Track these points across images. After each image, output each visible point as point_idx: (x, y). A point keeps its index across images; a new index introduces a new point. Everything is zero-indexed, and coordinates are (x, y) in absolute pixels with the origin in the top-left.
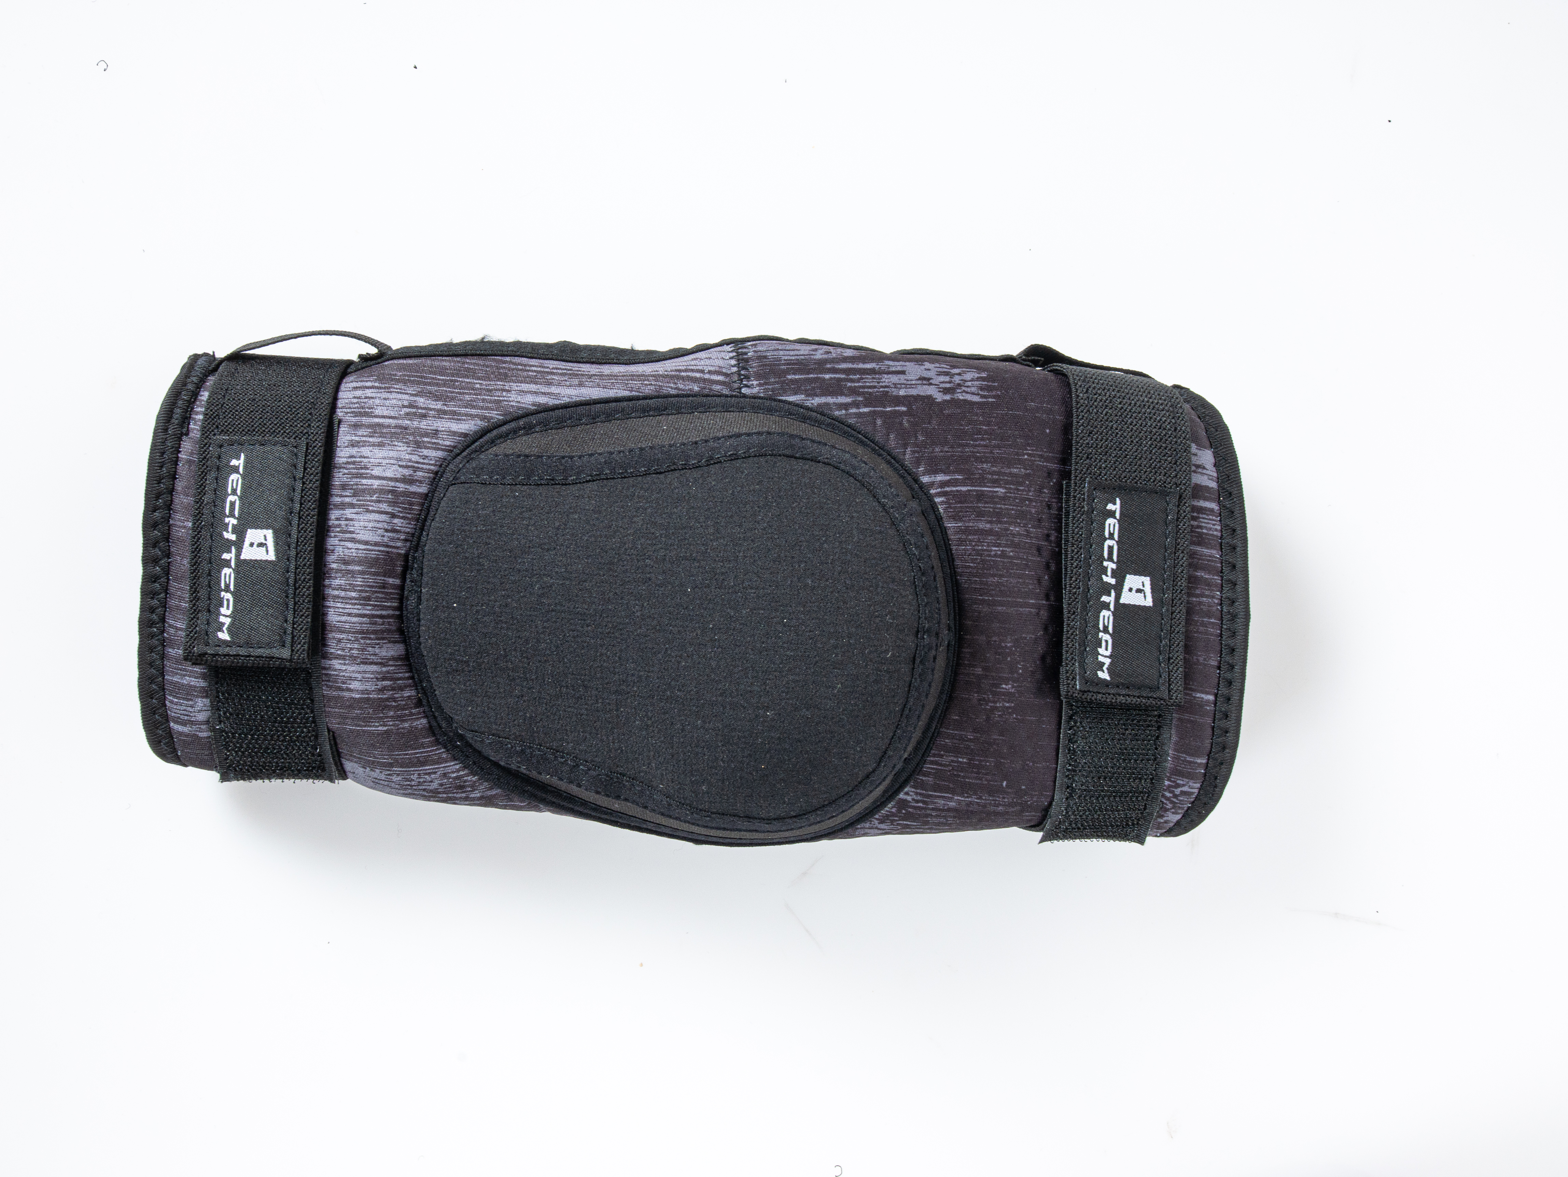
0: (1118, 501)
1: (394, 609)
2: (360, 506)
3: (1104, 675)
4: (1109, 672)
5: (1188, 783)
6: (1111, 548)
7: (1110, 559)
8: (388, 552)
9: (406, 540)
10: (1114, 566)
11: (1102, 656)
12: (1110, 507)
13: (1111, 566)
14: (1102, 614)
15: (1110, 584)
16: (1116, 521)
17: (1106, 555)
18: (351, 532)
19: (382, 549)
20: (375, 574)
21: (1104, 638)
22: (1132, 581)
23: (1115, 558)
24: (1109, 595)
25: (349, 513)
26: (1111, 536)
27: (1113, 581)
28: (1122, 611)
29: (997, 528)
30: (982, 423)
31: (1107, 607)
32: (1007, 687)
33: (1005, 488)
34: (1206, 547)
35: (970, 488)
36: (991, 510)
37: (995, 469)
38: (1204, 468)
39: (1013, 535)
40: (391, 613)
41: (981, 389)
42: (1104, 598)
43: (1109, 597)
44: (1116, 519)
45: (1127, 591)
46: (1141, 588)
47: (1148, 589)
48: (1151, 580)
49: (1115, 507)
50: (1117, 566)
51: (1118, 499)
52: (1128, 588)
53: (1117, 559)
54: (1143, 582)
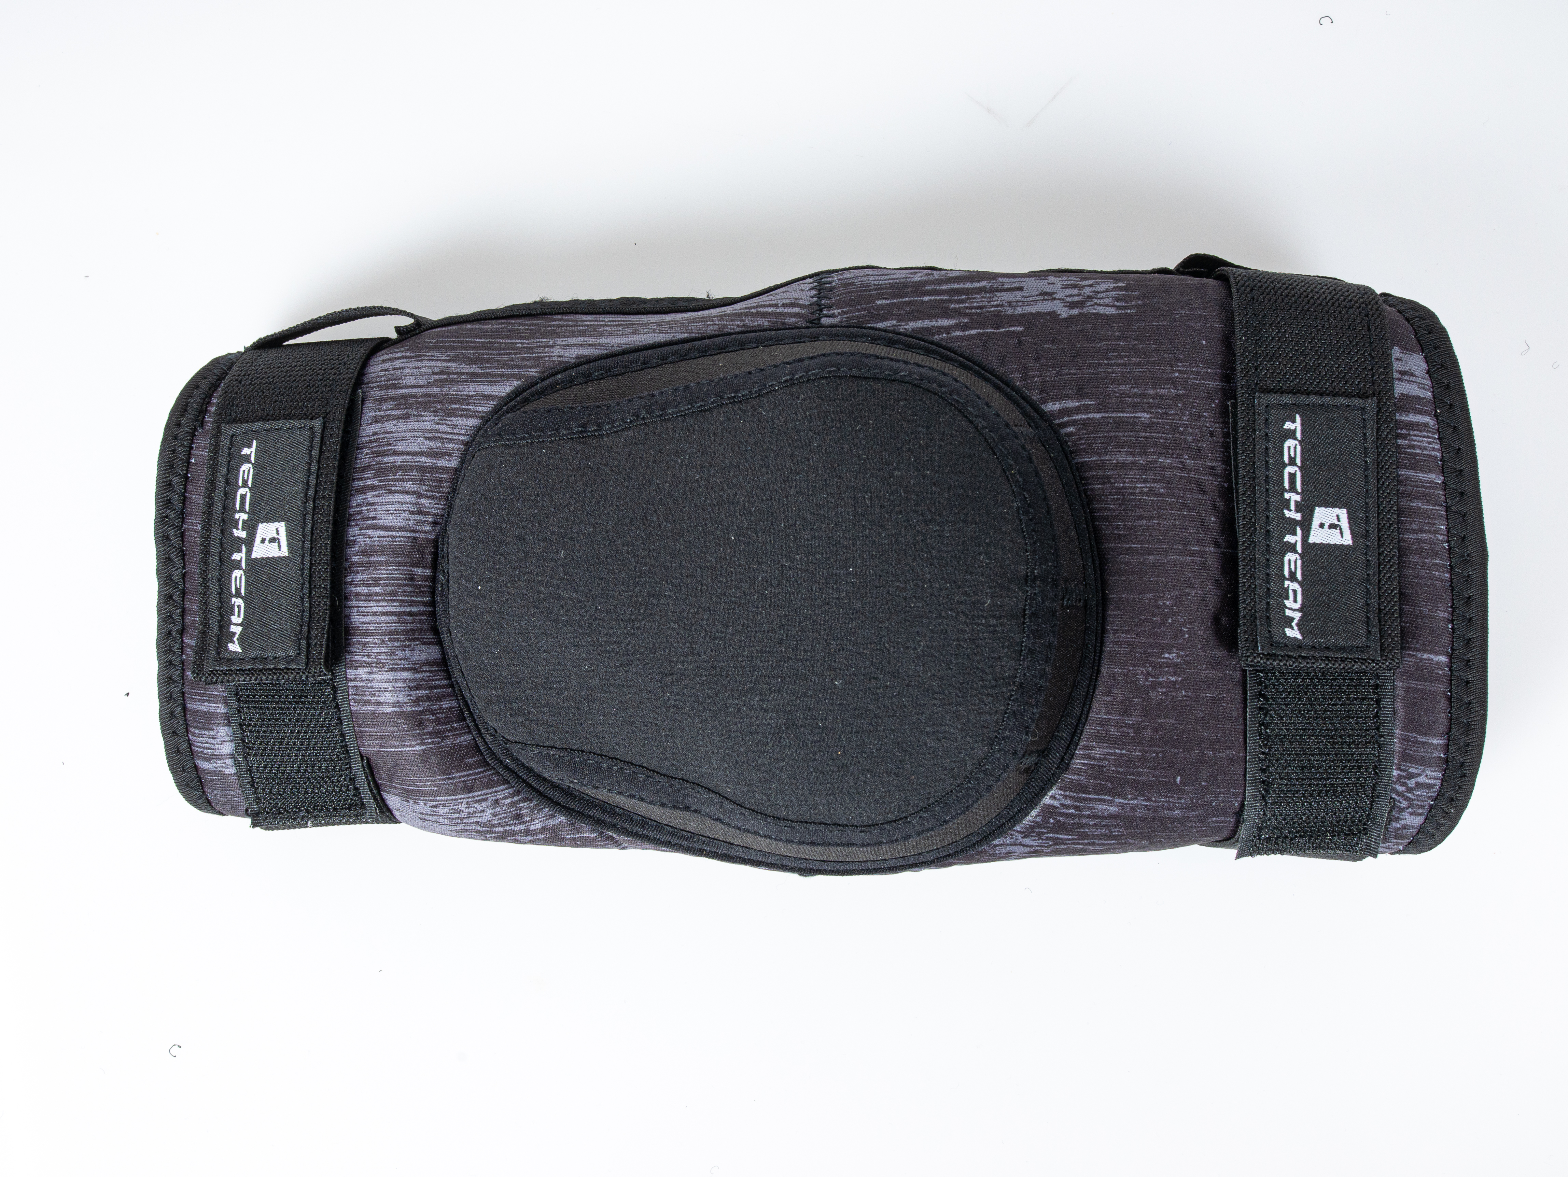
0: (1298, 418)
1: (425, 604)
2: (381, 487)
3: (1293, 633)
4: (1299, 629)
5: (1424, 772)
6: (1292, 476)
7: (1293, 489)
8: (415, 538)
9: (435, 523)
10: (1298, 498)
11: (1290, 609)
12: (1288, 425)
13: (1294, 498)
14: (1286, 559)
15: (1294, 519)
16: (1297, 442)
17: (1286, 484)
18: (374, 518)
19: (409, 534)
20: (399, 564)
21: (1291, 588)
22: (1323, 515)
23: (1299, 487)
24: (1295, 534)
25: (370, 496)
26: (1292, 462)
27: (1298, 516)
28: (1312, 552)
29: (1141, 460)
30: (1118, 338)
31: (1292, 548)
32: (1170, 657)
33: (1151, 413)
34: (1422, 471)
35: (1104, 415)
36: (1133, 439)
37: (1136, 390)
38: (1412, 375)
39: (1164, 468)
40: (422, 608)
41: (1118, 299)
42: (1289, 538)
43: (1295, 537)
44: (1297, 440)
45: (1318, 527)
46: (1336, 522)
47: (1345, 523)
48: (1348, 513)
49: (1295, 425)
50: (1302, 498)
51: (1297, 416)
52: (1318, 523)
53: (1302, 489)
54: (1337, 516)
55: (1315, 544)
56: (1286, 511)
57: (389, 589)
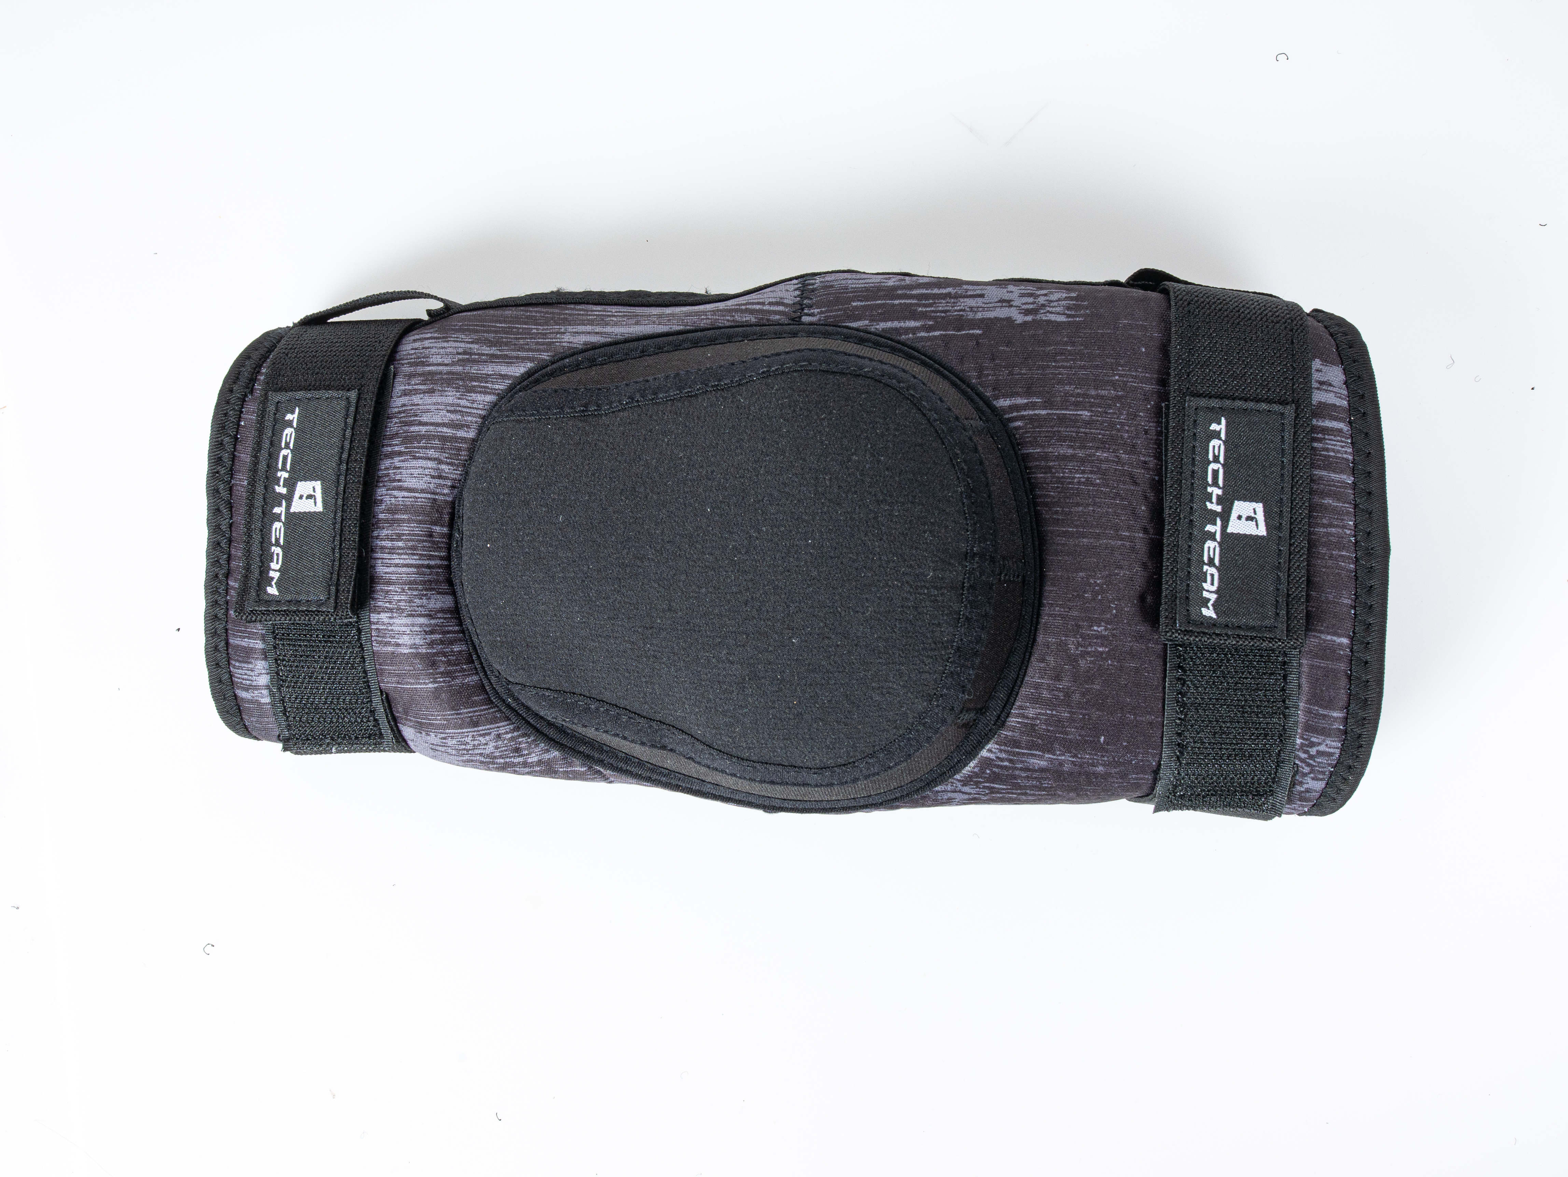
0: (1223, 421)
1: (441, 558)
2: (406, 453)
5: (1324, 741)
7: (1215, 484)
8: (435, 500)
9: (453, 487)
11: (1208, 591)
13: (1216, 492)
15: (1215, 511)
16: (1221, 442)
17: (1210, 480)
18: (399, 481)
19: (429, 496)
20: (420, 522)
22: (1241, 508)
23: (1221, 482)
25: (396, 461)
27: (1218, 509)
28: (1230, 542)
29: (1081, 453)
30: (1066, 344)
31: (1212, 537)
32: (1099, 629)
33: (1092, 411)
34: (1334, 472)
35: (1049, 411)
36: (1074, 434)
37: (1079, 391)
38: (1330, 385)
39: (1100, 461)
40: (439, 562)
41: (1068, 308)
42: (1209, 528)
43: (1215, 527)
44: (1221, 440)
45: (1236, 519)
46: (1253, 515)
47: (1260, 516)
48: (1264, 507)
49: (1221, 427)
50: (1223, 492)
51: (1223, 419)
52: (1237, 515)
53: (1224, 484)
54: (1254, 509)
55: (1232, 534)
56: (1208, 504)
57: (410, 544)
